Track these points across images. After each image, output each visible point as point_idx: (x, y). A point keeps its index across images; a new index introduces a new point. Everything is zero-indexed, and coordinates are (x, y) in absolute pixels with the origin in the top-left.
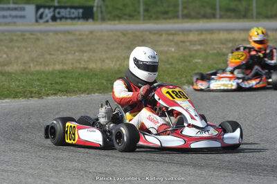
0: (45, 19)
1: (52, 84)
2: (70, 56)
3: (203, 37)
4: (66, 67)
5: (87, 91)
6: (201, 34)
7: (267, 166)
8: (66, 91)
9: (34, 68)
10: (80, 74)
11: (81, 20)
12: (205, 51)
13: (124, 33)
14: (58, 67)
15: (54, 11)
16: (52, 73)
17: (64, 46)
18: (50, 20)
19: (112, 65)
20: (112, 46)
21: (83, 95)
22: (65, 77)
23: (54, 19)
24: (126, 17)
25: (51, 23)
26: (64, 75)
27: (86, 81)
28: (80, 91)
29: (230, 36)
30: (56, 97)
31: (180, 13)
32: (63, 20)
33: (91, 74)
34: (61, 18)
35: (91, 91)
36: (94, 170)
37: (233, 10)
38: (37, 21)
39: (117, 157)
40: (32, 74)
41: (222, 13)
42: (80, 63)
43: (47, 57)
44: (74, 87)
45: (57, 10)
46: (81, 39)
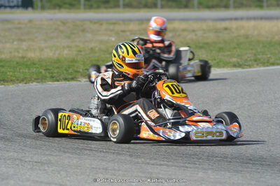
2: (8, 45)
3: (144, 26)
4: (3, 56)
5: (24, 80)
6: (142, 23)
8: (4, 81)
10: (17, 63)
11: (21, 9)
13: (64, 22)
17: (2, 35)
19: (51, 54)
20: (52, 35)
21: (20, 85)
22: (3, 66)
24: (67, 6)
26: (1, 64)
27: (24, 71)
28: (18, 80)
31: (121, 3)
32: (2, 8)
33: (29, 63)
35: (30, 81)
36: (30, 160)
41: (164, 3)
42: (18, 52)
44: (11, 76)
46: (20, 28)
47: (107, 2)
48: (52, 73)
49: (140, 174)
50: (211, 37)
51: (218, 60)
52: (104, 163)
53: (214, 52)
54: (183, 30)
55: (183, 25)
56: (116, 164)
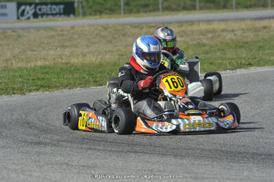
0: (26, 17)
1: (33, 80)
2: (52, 52)
3: (183, 28)
4: (47, 63)
5: (69, 86)
6: (182, 26)
7: (247, 153)
8: (49, 87)
9: (16, 65)
10: (61, 69)
11: (63, 16)
12: (185, 42)
13: (105, 28)
14: (40, 63)
15: (35, 8)
16: (34, 70)
17: (46, 42)
18: (32, 17)
19: (94, 59)
20: (94, 40)
21: (65, 90)
22: (47, 73)
23: (35, 15)
24: (107, 11)
26: (46, 71)
27: (68, 76)
28: (62, 86)
29: (210, 27)
30: (38, 93)
31: (160, 6)
32: (45, 16)
33: (73, 69)
34: (42, 15)
35: (73, 86)
36: (76, 164)
37: (213, 2)
38: (18, 18)
39: (99, 150)
40: (14, 71)
41: (202, 4)
42: (62, 58)
43: (29, 53)
44: (55, 82)
45: (39, 7)
46: (63, 35)
47: (146, 6)
48: (95, 78)
49: (186, 175)
50: (251, 36)
51: (258, 59)
52: (149, 165)
53: (254, 51)
54: (223, 31)
55: (222, 26)
56: (161, 166)
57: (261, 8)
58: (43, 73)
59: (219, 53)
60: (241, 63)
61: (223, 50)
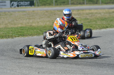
0: (14, 6)
1: (17, 32)
2: (24, 21)
3: (79, 12)
4: (23, 26)
5: (32, 35)
7: (106, 64)
8: (23, 35)
9: (10, 26)
10: (29, 28)
11: (29, 6)
12: (80, 18)
13: (47, 11)
14: (20, 25)
15: (18, 3)
16: (17, 28)
17: (22, 17)
18: (16, 7)
19: (42, 24)
20: (42, 16)
21: (30, 37)
22: (23, 30)
23: (18, 6)
24: (48, 5)
25: (17, 7)
26: (22, 29)
27: (31, 31)
28: (29, 35)
29: (91, 12)
30: (19, 38)
31: (70, 3)
33: (33, 28)
34: (21, 6)
36: (35, 67)
37: (92, 1)
38: (11, 7)
40: (9, 28)
41: (87, 2)
42: (29, 24)
43: (15, 21)
44: (26, 33)
45: (19, 2)
46: (29, 14)
47: (64, 2)
48: (43, 32)
49: (80, 72)
50: (107, 16)
51: (110, 25)
52: (65, 68)
53: (109, 22)
54: (96, 13)
55: (95, 11)
56: (70, 68)
57: (112, 4)
58: (21, 30)
59: (94, 22)
60: (103, 27)
61: (96, 21)
